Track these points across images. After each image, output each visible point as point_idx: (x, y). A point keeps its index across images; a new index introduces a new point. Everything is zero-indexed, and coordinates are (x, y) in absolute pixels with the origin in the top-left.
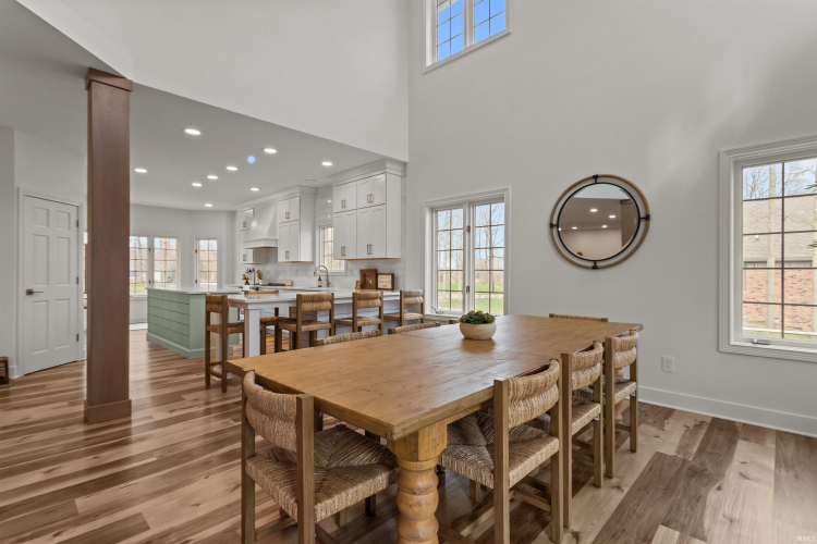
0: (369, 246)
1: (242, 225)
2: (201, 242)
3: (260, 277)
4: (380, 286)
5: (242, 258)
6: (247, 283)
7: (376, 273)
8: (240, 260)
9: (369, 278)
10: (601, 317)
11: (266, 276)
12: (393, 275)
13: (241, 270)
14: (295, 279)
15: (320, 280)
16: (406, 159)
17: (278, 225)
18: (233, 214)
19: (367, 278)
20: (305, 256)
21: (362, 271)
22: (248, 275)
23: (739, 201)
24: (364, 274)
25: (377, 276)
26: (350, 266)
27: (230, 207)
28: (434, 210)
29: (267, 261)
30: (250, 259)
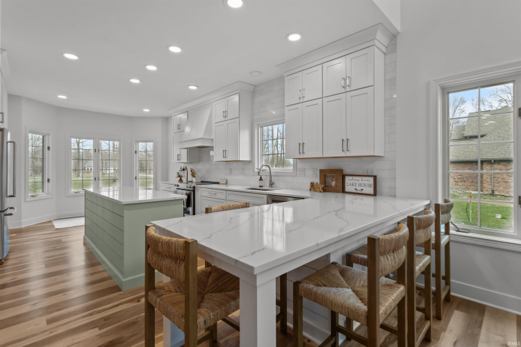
0: (345, 141)
1: (176, 127)
2: (140, 144)
3: (193, 175)
4: (349, 188)
5: (176, 157)
6: (181, 181)
8: (174, 160)
11: (198, 174)
12: (375, 177)
13: (175, 169)
14: (229, 178)
15: (261, 179)
17: (214, 125)
18: (167, 120)
19: (328, 180)
20: (244, 156)
21: (321, 171)
22: (181, 173)
24: (324, 174)
25: (344, 177)
26: (300, 165)
27: (166, 113)
29: (199, 160)
30: (184, 159)
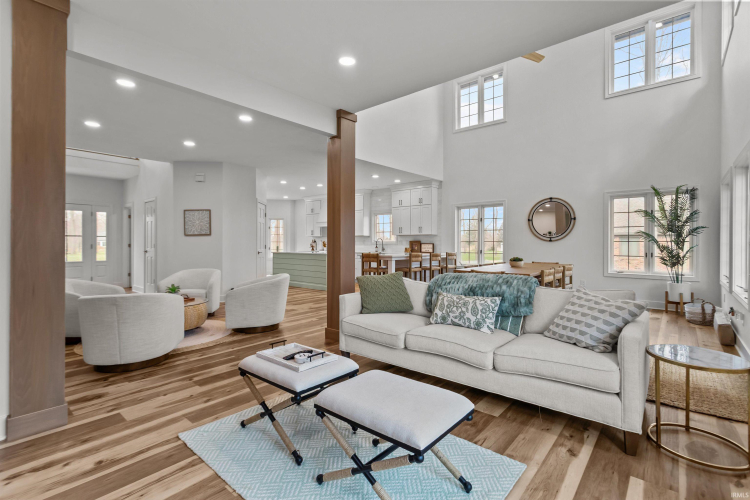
0: (420, 228)
1: (310, 210)
4: (423, 250)
5: (309, 233)
6: (313, 250)
7: (420, 244)
9: (415, 245)
10: (555, 261)
12: (434, 244)
15: (377, 247)
16: (441, 179)
21: (410, 242)
22: (314, 244)
23: (612, 213)
24: (412, 243)
28: (459, 208)
30: (318, 233)
